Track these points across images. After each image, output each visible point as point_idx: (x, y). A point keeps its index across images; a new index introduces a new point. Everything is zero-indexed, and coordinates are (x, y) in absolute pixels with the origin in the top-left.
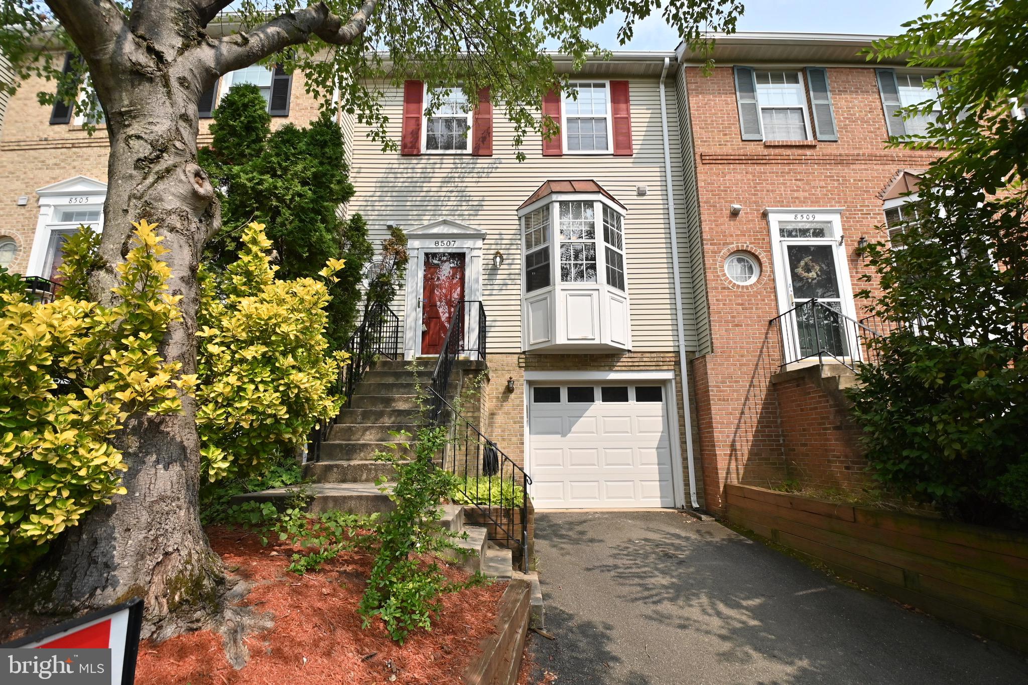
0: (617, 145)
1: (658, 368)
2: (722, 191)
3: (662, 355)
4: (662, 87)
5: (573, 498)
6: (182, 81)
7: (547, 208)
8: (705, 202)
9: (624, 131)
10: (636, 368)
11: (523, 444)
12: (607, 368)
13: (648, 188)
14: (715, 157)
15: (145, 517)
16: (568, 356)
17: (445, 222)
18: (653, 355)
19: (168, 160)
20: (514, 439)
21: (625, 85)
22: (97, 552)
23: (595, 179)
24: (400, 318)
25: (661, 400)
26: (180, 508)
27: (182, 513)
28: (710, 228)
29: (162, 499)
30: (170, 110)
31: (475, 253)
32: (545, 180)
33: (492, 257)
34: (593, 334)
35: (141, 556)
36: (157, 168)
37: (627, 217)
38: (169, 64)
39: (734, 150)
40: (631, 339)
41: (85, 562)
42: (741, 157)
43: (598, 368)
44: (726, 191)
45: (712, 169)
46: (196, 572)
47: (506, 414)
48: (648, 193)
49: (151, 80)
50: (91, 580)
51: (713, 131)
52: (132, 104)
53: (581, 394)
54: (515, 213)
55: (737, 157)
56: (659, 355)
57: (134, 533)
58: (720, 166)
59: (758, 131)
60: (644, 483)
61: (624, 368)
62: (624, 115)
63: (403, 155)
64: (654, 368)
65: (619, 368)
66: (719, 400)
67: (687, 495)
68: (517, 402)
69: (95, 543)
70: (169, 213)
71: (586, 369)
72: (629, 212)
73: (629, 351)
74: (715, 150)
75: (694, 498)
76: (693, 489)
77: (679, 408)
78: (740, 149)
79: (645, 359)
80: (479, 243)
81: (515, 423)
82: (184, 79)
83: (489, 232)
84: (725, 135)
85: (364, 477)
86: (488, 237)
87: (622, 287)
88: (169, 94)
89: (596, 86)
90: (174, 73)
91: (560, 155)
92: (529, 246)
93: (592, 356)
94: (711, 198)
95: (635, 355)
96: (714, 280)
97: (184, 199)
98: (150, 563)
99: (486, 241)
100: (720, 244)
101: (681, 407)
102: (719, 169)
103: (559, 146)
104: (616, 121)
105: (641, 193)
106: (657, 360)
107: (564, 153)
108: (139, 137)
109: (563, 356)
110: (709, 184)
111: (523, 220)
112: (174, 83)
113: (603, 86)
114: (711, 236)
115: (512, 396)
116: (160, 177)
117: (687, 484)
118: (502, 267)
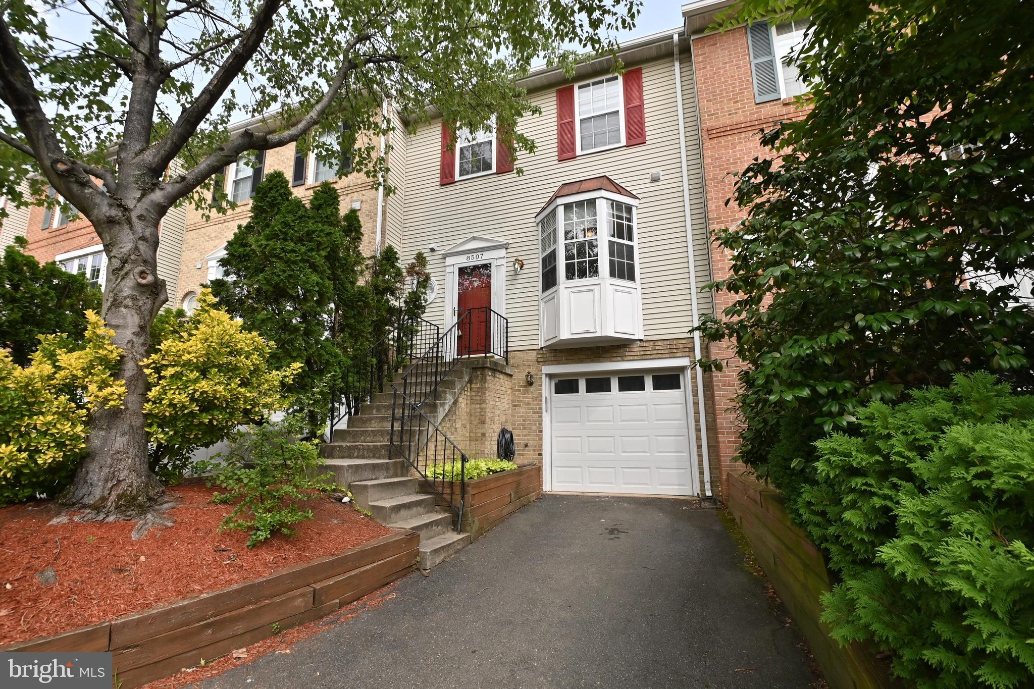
0: (629, 136)
1: (671, 355)
2: (731, 164)
3: (675, 342)
4: (677, 64)
5: (591, 483)
6: (140, 217)
7: (554, 212)
8: (711, 180)
9: (637, 120)
10: (648, 357)
11: (541, 432)
12: (619, 359)
13: (662, 173)
14: (723, 130)
15: (109, 461)
16: (581, 349)
17: (474, 238)
18: (665, 343)
19: (128, 267)
20: (534, 428)
21: (639, 71)
22: (88, 477)
23: (607, 174)
24: (440, 327)
25: (679, 388)
26: (128, 458)
27: (130, 461)
28: (716, 206)
29: (118, 452)
30: (132, 237)
31: (499, 262)
32: (560, 184)
33: (512, 264)
34: (595, 328)
35: (106, 481)
36: (122, 273)
37: (640, 206)
38: (131, 210)
39: (746, 116)
40: (642, 328)
41: (82, 482)
42: (753, 123)
43: (610, 359)
44: (736, 163)
45: (720, 143)
46: (135, 492)
47: (527, 405)
48: (662, 178)
49: (119, 223)
50: (84, 491)
51: (722, 102)
52: (111, 239)
53: (598, 384)
54: (534, 220)
55: (748, 124)
56: (671, 342)
57: (104, 469)
58: (729, 138)
59: (775, 90)
60: (661, 470)
61: (636, 358)
62: (637, 103)
63: (442, 185)
64: (667, 356)
65: (631, 358)
66: (724, 385)
67: (702, 483)
68: (536, 394)
69: (88, 473)
70: (125, 298)
71: (599, 362)
72: (642, 201)
73: (641, 340)
74: (725, 120)
75: (708, 486)
76: (707, 477)
77: (694, 395)
78: (754, 113)
79: (657, 348)
80: (502, 253)
81: (534, 413)
82: (142, 215)
83: (510, 242)
84: (737, 102)
85: (356, 454)
86: (511, 246)
87: (632, 277)
88: (131, 228)
89: (608, 80)
90: (134, 215)
91: (574, 157)
92: (544, 250)
93: (603, 347)
94: (718, 174)
95: (647, 344)
96: (720, 261)
97: (133, 288)
98: (110, 485)
99: (509, 251)
100: (727, 221)
101: (695, 395)
102: (729, 141)
103: (573, 149)
104: (629, 111)
105: (655, 180)
106: (672, 347)
107: (578, 154)
108: (115, 257)
109: (576, 349)
110: (716, 159)
111: (540, 225)
112: (135, 220)
113: (616, 78)
114: (718, 214)
115: (533, 388)
116: (123, 279)
117: (701, 473)
118: (522, 272)
